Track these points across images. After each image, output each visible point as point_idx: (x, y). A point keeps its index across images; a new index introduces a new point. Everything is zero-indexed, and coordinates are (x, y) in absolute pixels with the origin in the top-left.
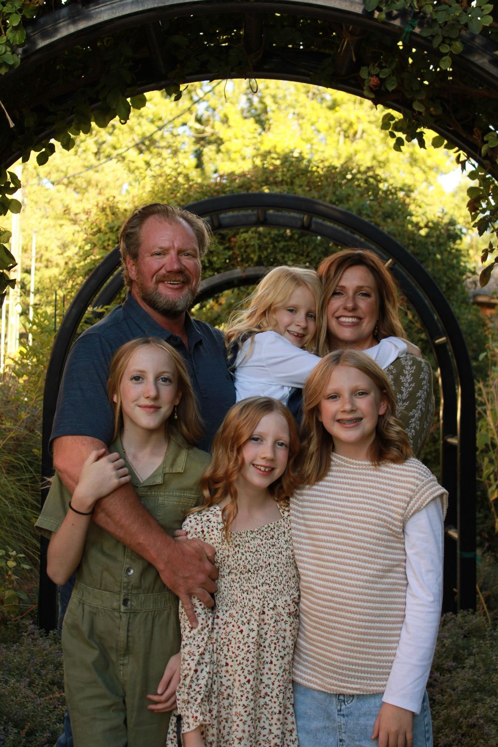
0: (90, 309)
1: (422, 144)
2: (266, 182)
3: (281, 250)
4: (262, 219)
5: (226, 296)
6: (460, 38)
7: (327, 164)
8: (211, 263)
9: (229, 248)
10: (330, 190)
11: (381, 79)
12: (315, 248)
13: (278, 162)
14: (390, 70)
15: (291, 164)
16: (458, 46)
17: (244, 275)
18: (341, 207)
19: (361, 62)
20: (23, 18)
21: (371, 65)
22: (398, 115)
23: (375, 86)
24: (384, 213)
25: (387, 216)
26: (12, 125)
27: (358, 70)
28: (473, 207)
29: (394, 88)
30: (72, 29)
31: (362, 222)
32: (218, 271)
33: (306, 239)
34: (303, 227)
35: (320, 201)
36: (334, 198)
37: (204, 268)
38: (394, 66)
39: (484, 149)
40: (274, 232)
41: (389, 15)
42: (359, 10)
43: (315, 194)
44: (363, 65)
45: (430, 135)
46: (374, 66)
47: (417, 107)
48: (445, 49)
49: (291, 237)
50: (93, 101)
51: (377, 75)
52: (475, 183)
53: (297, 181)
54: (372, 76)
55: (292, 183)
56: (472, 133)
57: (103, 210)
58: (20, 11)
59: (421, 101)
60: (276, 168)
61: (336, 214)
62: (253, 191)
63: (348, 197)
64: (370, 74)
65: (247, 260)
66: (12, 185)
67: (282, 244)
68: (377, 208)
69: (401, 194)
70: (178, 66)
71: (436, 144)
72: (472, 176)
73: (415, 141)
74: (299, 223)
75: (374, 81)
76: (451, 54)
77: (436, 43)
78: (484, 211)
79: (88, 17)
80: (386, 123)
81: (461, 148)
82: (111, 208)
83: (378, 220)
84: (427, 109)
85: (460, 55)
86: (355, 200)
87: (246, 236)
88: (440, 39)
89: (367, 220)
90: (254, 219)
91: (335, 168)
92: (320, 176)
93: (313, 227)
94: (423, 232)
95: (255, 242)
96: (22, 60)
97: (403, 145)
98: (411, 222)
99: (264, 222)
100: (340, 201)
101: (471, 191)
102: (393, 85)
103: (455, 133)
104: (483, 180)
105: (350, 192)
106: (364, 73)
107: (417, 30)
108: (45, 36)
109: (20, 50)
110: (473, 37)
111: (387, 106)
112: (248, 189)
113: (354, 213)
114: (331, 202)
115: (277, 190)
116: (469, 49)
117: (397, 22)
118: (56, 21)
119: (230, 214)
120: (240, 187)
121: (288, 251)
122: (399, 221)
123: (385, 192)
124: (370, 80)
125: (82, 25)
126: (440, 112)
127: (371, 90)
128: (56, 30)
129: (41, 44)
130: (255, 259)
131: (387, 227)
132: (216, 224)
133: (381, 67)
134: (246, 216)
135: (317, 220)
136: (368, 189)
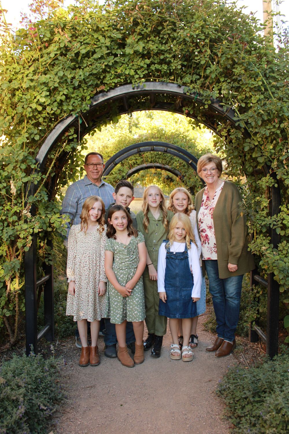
0: (102, 177)
1: (200, 128)
2: (153, 138)
3: (158, 158)
5: (141, 172)
6: (210, 100)
7: (171, 132)
8: (136, 162)
9: (142, 158)
10: (172, 140)
12: (168, 157)
13: (156, 132)
14: (191, 108)
16: (210, 102)
17: (147, 166)
18: (176, 145)
19: (183, 106)
20: (90, 97)
21: (186, 107)
22: (193, 120)
25: (189, 147)
26: (87, 126)
27: (182, 108)
28: (215, 146)
30: (103, 99)
31: (182, 149)
32: (139, 165)
33: (165, 155)
34: (165, 151)
35: (169, 143)
36: (173, 142)
37: (134, 164)
39: (217, 130)
40: (155, 153)
41: (191, 94)
42: (182, 92)
43: (168, 141)
45: (202, 125)
47: (199, 118)
48: (206, 103)
49: (161, 154)
50: (107, 118)
52: (215, 139)
53: (162, 137)
55: (160, 138)
56: (214, 125)
57: (104, 147)
58: (89, 95)
59: (200, 117)
60: (155, 133)
61: (175, 147)
62: (149, 141)
63: (178, 142)
64: (185, 109)
65: (147, 161)
66: (85, 142)
67: (158, 156)
68: (186, 145)
69: (193, 141)
71: (204, 128)
72: (214, 137)
73: (198, 127)
75: (187, 111)
76: (208, 104)
77: (203, 101)
78: (218, 147)
79: (107, 96)
80: (190, 122)
81: (211, 129)
82: (106, 146)
83: (187, 149)
84: (201, 118)
85: (210, 104)
87: (148, 154)
88: (205, 100)
89: (183, 149)
90: (150, 149)
91: (173, 133)
92: (169, 136)
93: (168, 151)
94: (200, 152)
95: (150, 156)
96: (90, 108)
97: (195, 128)
98: (197, 149)
99: (153, 150)
100: (175, 143)
101: (214, 141)
102: (192, 112)
103: (209, 125)
104: (217, 138)
106: (184, 109)
107: (198, 98)
108: (95, 101)
109: (89, 105)
110: (214, 99)
111: (190, 117)
112: (147, 140)
113: (179, 147)
114: (172, 143)
115: (156, 140)
116: (213, 102)
117: (193, 96)
118: (98, 97)
119: (143, 148)
120: (145, 139)
121: (160, 158)
122: (193, 149)
123: (188, 140)
124: (185, 111)
125: (106, 98)
126: (205, 119)
127: (186, 114)
128: (98, 100)
129: (95, 103)
130: (150, 161)
131: (189, 151)
132: (139, 151)
133: (188, 107)
134: (148, 148)
135: (169, 149)
136: (183, 139)
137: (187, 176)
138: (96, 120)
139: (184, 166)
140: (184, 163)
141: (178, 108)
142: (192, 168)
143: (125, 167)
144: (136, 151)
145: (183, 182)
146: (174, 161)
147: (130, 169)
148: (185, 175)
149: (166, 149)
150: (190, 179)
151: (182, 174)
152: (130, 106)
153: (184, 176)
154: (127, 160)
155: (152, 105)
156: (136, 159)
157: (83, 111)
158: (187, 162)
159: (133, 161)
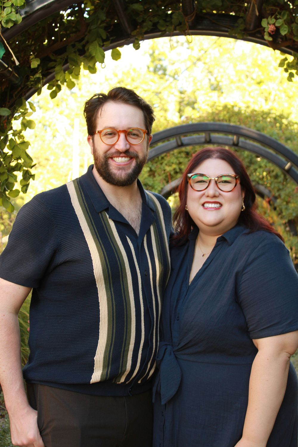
4: (208, 140)
8: (180, 169)
10: (253, 124)
11: (276, 27)
13: (221, 108)
14: (283, 20)
15: (229, 109)
19: (263, 16)
21: (270, 17)
22: (290, 58)
23: (272, 32)
24: (286, 138)
25: (288, 139)
26: (17, 63)
27: (261, 21)
29: (286, 32)
34: (234, 145)
38: (285, 17)
44: (264, 18)
46: (271, 17)
50: (81, 51)
51: (274, 24)
53: (232, 119)
54: (270, 25)
63: (264, 128)
64: (268, 24)
68: (281, 134)
70: (138, 27)
74: (231, 142)
75: (271, 28)
80: (282, 63)
83: (283, 141)
86: (268, 130)
90: (203, 140)
92: (246, 116)
93: (240, 144)
96: (23, 19)
97: (293, 77)
99: (209, 142)
102: (285, 31)
105: (265, 125)
106: (264, 23)
108: (40, 1)
109: (22, 11)
111: (282, 51)
119: (188, 137)
124: (269, 28)
127: (270, 34)
132: (180, 143)
133: (276, 19)
134: (198, 138)
135: (242, 139)
136: (276, 123)
137: (283, 196)
138: (53, 58)
139: (276, 177)
140: (277, 170)
141: (252, 27)
142: (293, 181)
143: (158, 178)
144: (175, 144)
145: (275, 209)
146: (256, 166)
147: (168, 182)
148: (280, 196)
149: (235, 138)
150: (288, 203)
151: (273, 193)
152: (135, 25)
153: (276, 198)
154: (161, 164)
155: (189, 20)
156: (180, 163)
157: (4, 25)
158: (281, 167)
159: (174, 166)
